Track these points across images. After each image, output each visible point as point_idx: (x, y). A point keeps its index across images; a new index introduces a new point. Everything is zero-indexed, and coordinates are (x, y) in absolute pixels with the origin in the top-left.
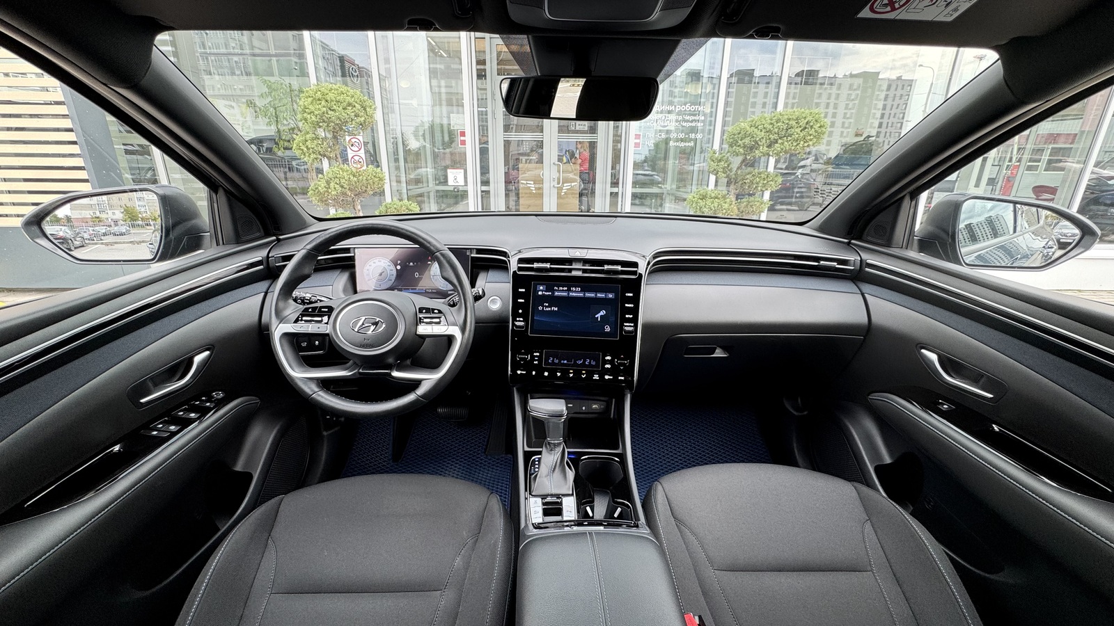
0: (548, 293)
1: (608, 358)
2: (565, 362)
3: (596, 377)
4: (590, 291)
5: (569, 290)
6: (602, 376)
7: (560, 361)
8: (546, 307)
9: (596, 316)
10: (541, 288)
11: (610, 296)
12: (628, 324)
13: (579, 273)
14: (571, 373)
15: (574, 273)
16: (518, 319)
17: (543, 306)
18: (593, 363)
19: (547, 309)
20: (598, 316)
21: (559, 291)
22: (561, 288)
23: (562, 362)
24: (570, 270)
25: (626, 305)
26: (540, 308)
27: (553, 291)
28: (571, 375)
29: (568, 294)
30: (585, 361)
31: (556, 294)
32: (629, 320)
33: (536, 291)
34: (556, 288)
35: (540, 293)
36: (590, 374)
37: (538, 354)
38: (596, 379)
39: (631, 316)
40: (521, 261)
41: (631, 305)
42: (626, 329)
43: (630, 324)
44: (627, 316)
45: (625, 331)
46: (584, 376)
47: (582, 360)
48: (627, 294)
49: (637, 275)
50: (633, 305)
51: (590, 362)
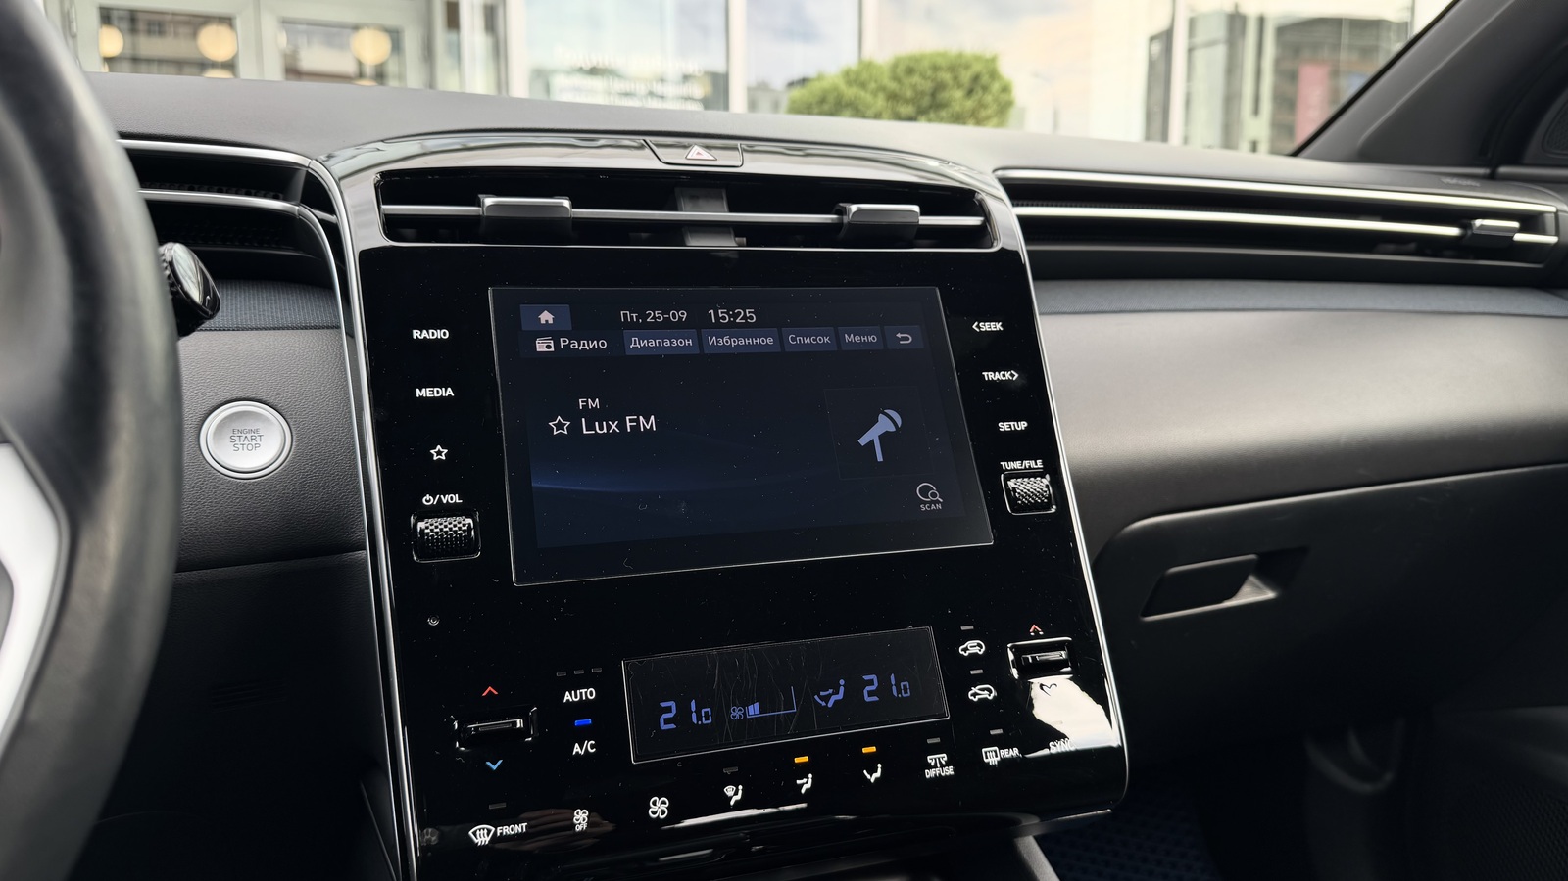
0: (586, 345)
1: (973, 647)
2: (754, 710)
3: (939, 766)
4: (803, 324)
5: (698, 324)
6: (965, 758)
7: (720, 715)
8: (593, 416)
9: (863, 441)
10: (546, 317)
11: (905, 338)
12: (1017, 465)
13: (728, 243)
14: (802, 771)
15: (696, 243)
16: (428, 500)
17: (574, 415)
18: (901, 690)
19: (600, 429)
20: (872, 435)
21: (644, 328)
22: (655, 315)
23: (736, 713)
24: (677, 231)
25: (989, 375)
26: (559, 426)
27: (616, 331)
28: (806, 784)
29: (700, 342)
30: (855, 688)
31: (636, 343)
32: (1017, 446)
33: (519, 337)
34: (627, 315)
35: (541, 346)
36: (904, 754)
37: (589, 693)
38: (938, 779)
39: (1023, 425)
40: (394, 185)
41: (1008, 375)
42: (1014, 489)
43: (1027, 463)
44: (1004, 427)
45: (1013, 501)
46: (878, 775)
47: (842, 682)
48: (978, 326)
49: (991, 246)
50: (1017, 375)
51: (884, 686)
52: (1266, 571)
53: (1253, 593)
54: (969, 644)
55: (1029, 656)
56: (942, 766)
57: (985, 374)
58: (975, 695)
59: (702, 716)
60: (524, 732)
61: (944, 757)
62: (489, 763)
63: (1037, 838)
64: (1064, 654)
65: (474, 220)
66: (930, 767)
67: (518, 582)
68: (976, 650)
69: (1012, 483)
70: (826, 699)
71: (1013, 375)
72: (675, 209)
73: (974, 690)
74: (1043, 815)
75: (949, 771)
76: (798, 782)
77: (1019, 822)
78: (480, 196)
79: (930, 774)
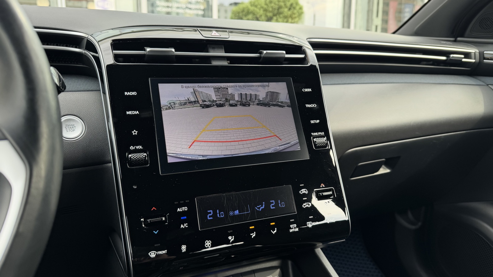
2: (237, 212)
3: (294, 228)
7: (226, 214)
12: (316, 134)
13: (225, 63)
14: (252, 231)
15: (215, 63)
16: (132, 148)
23: (231, 213)
24: (208, 59)
25: (308, 106)
28: (253, 235)
30: (268, 205)
32: (317, 128)
36: (283, 224)
37: (185, 209)
38: (294, 232)
39: (318, 121)
40: (117, 44)
41: (313, 105)
42: (316, 141)
43: (319, 133)
44: (312, 122)
45: (315, 145)
46: (275, 231)
47: (264, 203)
48: (304, 90)
49: (307, 64)
50: (316, 105)
51: (277, 204)
52: (387, 164)
53: (383, 170)
54: (302, 190)
55: (321, 194)
56: (295, 228)
57: (306, 105)
58: (304, 206)
59: (221, 215)
60: (165, 221)
61: (295, 225)
62: (154, 232)
63: (322, 249)
64: (331, 193)
65: (144, 55)
66: (291, 229)
67: (162, 174)
68: (305, 192)
69: (315, 140)
70: (259, 208)
71: (315, 105)
72: (208, 52)
73: (304, 204)
74: (323, 242)
75: (297, 230)
76: (251, 234)
77: (316, 245)
78: (145, 48)
79: (291, 231)
